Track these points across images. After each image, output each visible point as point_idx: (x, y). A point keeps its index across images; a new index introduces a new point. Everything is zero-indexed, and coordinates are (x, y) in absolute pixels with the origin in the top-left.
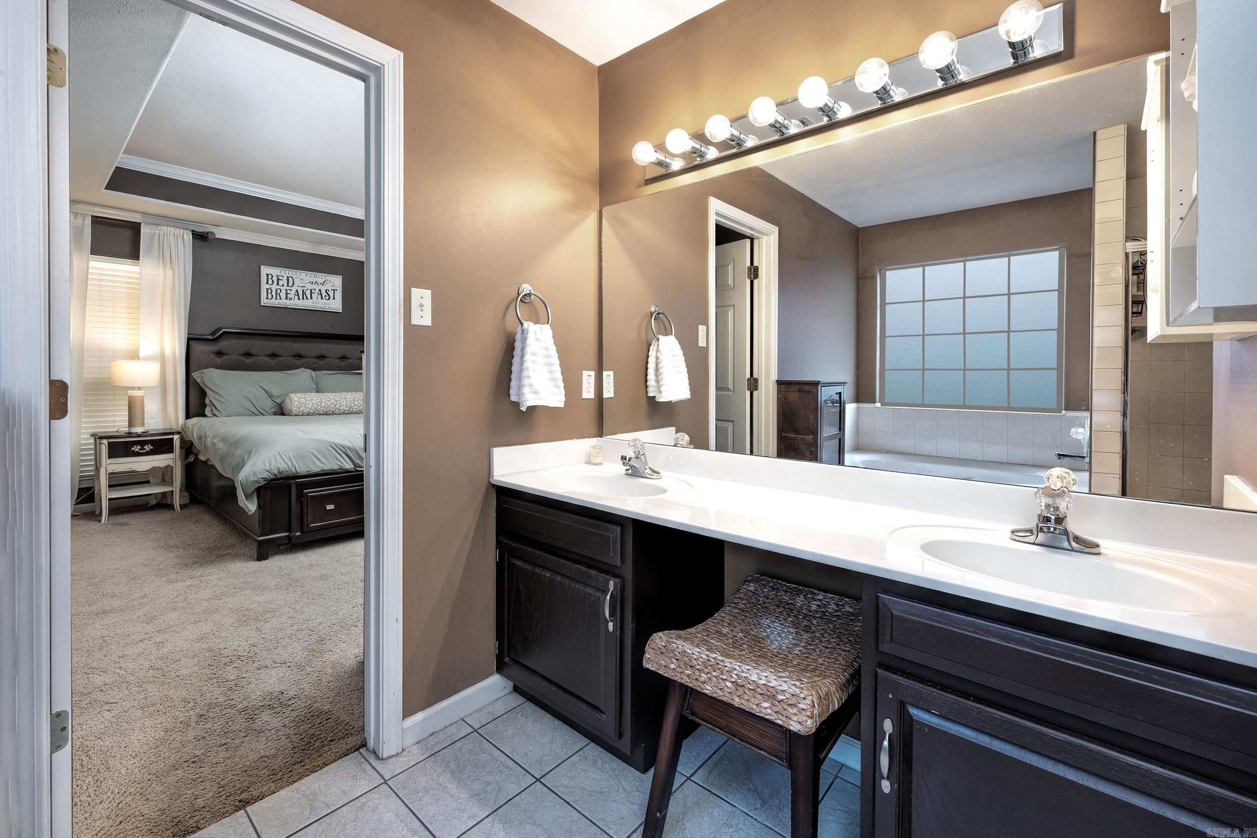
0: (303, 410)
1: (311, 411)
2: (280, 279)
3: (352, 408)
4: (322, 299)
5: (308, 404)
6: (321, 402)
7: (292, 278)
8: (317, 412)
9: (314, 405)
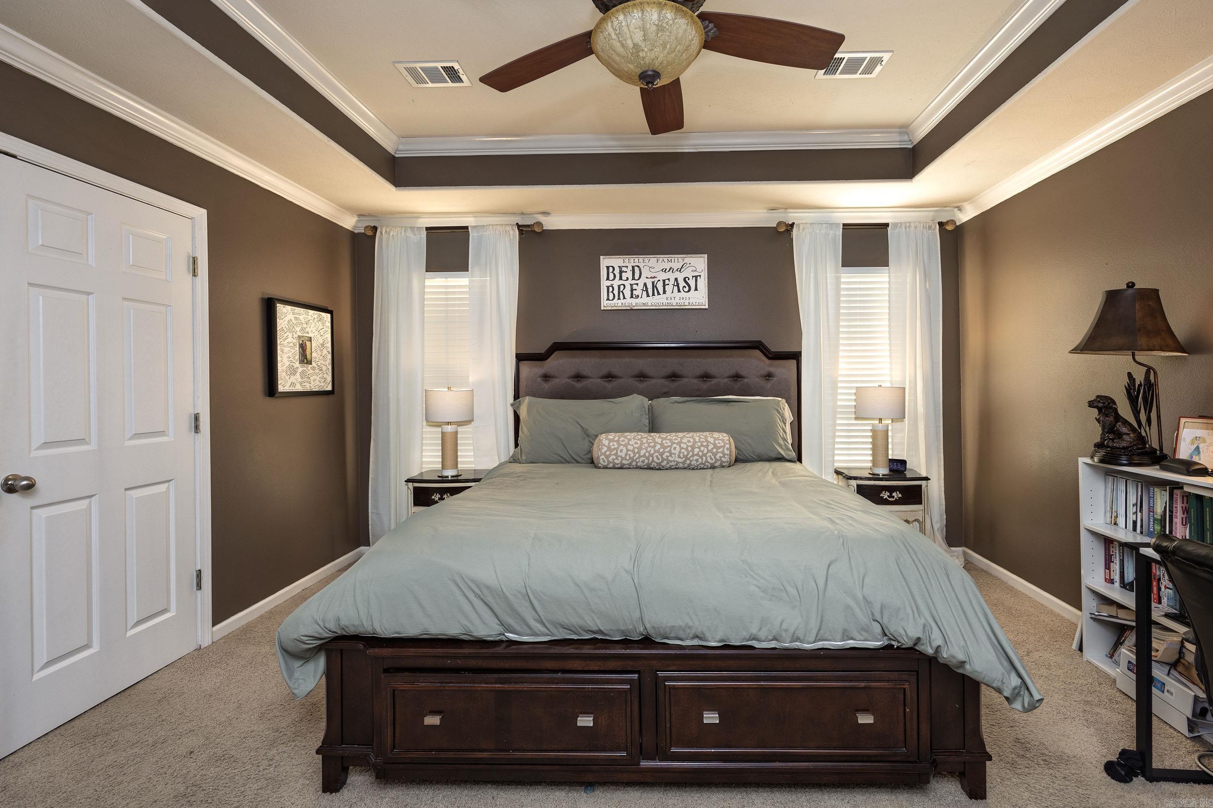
0: (613, 459)
1: (624, 462)
2: (624, 272)
3: (689, 459)
4: (679, 291)
5: (621, 451)
6: (640, 448)
7: (638, 267)
8: (634, 463)
9: (629, 453)
